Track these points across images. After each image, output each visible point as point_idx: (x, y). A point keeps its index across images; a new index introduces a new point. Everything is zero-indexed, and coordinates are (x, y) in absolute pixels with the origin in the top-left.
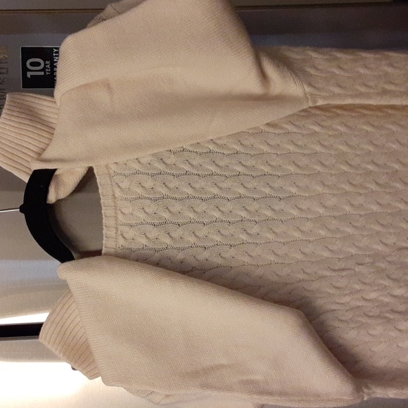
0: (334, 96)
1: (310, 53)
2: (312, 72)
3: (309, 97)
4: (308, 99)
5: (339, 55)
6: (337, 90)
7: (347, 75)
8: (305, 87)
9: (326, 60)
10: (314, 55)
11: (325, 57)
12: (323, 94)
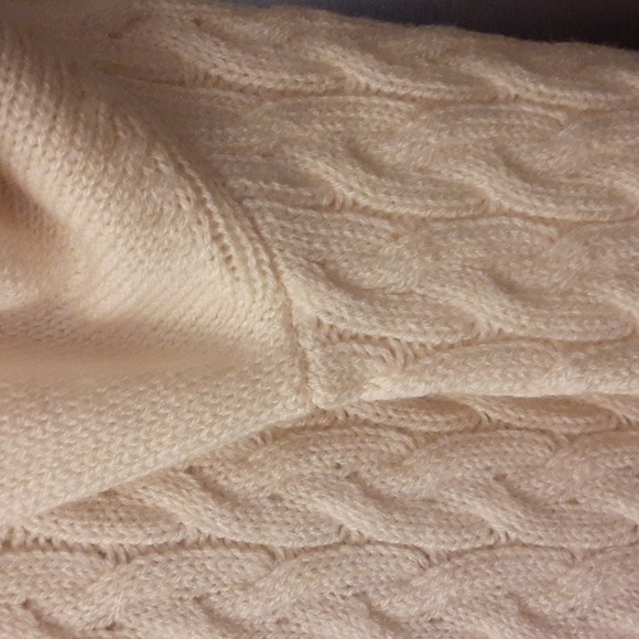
0: (472, 345)
1: (331, 55)
2: (342, 182)
3: (315, 356)
4: (305, 365)
5: (503, 79)
6: (489, 311)
7: (549, 210)
8: (293, 282)
9: (429, 105)
10: (356, 69)
11: (422, 90)
12: (406, 333)
